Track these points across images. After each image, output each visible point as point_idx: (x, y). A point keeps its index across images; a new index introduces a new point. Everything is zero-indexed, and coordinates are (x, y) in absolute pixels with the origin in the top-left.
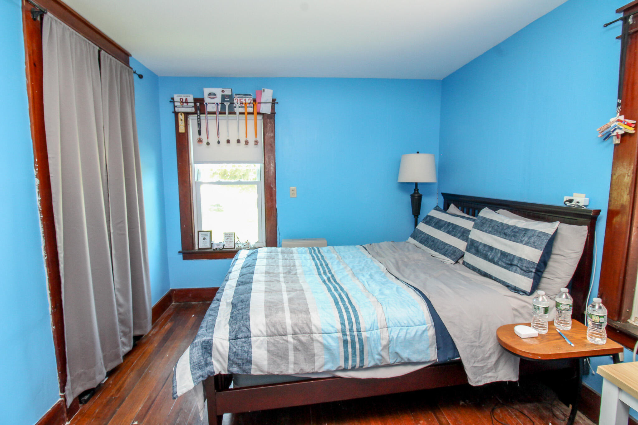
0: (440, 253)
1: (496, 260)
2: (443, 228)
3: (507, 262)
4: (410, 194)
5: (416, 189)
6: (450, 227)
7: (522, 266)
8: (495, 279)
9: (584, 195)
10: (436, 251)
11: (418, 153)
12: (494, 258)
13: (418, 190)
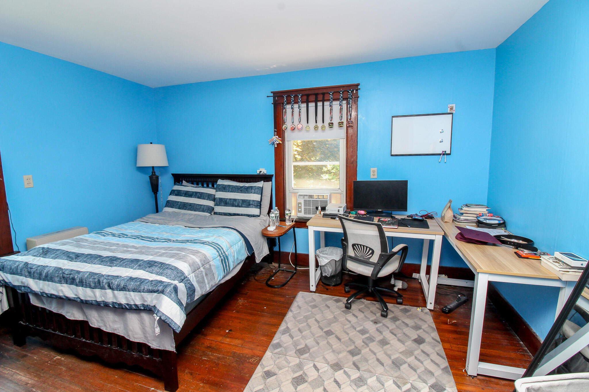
0: (199, 211)
1: (240, 205)
2: (193, 196)
3: (247, 204)
4: (149, 176)
5: (153, 172)
6: (198, 194)
7: (255, 204)
8: (242, 215)
9: (264, 169)
10: (195, 211)
11: (151, 143)
12: (239, 204)
13: (155, 172)
